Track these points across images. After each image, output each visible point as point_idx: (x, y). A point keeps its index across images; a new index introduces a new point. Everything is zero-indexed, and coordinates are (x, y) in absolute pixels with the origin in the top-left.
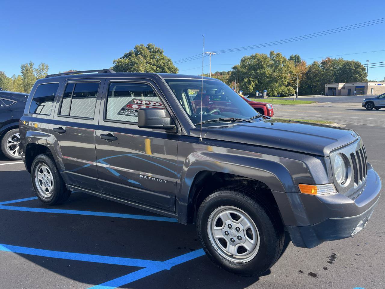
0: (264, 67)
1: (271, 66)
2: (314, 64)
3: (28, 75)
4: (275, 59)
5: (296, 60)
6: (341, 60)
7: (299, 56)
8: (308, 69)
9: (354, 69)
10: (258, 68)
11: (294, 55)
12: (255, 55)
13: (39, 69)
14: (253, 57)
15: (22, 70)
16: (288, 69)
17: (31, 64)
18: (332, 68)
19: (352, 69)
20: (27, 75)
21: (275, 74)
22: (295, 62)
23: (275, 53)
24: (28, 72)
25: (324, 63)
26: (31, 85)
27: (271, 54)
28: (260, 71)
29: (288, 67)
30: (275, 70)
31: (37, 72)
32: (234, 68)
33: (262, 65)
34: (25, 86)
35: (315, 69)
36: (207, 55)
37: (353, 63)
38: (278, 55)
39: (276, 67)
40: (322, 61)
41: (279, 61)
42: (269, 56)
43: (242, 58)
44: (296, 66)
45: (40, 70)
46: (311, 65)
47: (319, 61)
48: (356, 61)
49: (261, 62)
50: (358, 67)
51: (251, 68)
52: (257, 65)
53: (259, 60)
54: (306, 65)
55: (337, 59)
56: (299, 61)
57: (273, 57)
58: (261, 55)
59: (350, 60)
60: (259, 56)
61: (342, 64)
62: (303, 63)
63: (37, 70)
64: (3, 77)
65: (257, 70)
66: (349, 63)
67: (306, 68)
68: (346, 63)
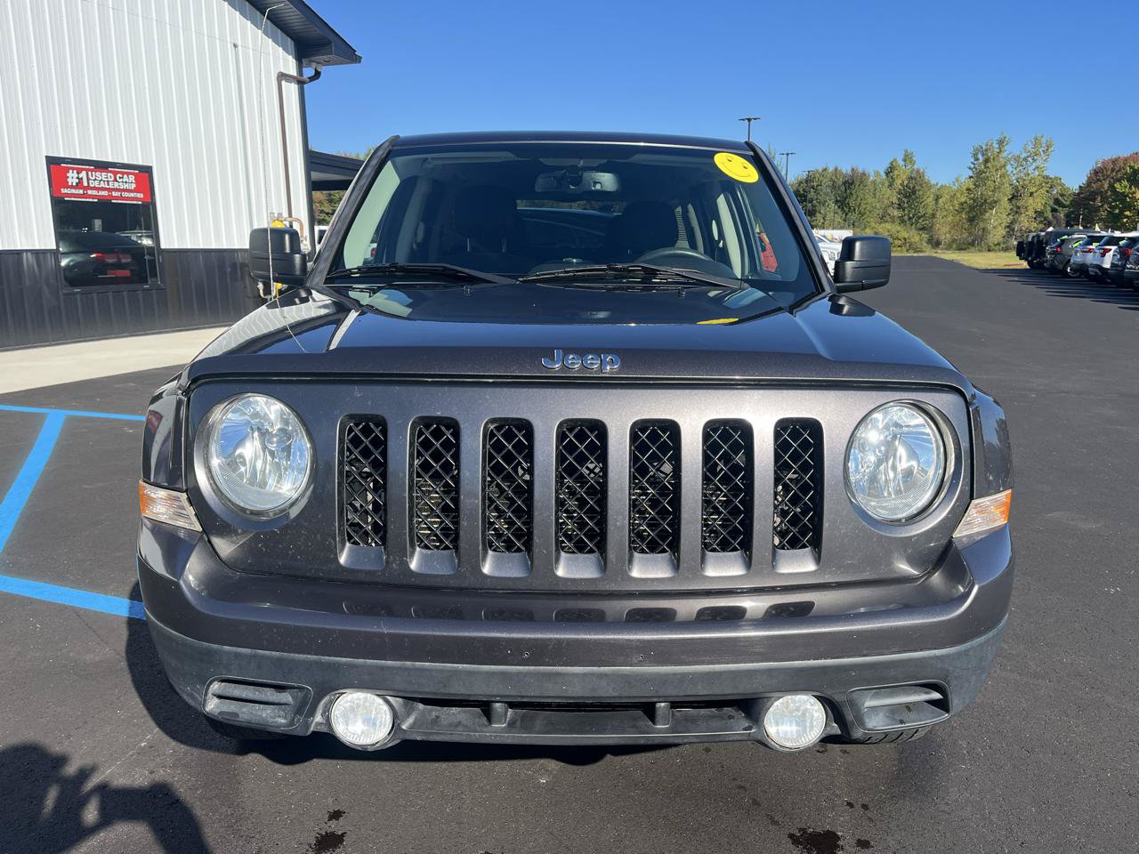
3: (987, 174)
13: (1024, 155)
15: (972, 160)
17: (1001, 142)
20: (984, 175)
24: (989, 165)
26: (991, 203)
31: (1016, 165)
34: (972, 208)
45: (1025, 159)
63: (1017, 159)
64: (921, 185)
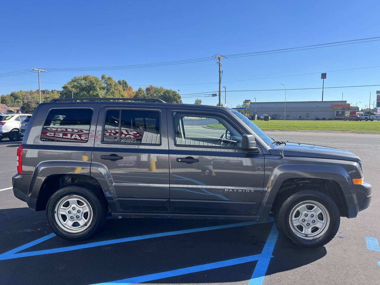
0: (97, 89)
1: (104, 89)
2: (140, 90)
4: (107, 83)
5: (124, 84)
6: (161, 89)
7: (126, 81)
8: (135, 94)
9: (172, 96)
10: (91, 89)
11: (121, 80)
12: (87, 77)
14: (85, 79)
16: (120, 93)
18: (155, 95)
19: (171, 97)
21: (108, 97)
22: (123, 86)
23: (107, 76)
25: (148, 89)
27: (103, 77)
28: (93, 92)
29: (120, 91)
30: (107, 93)
32: (64, 88)
33: (94, 87)
35: (141, 95)
36: (34, 71)
37: (171, 92)
38: (109, 78)
39: (108, 90)
40: (146, 88)
41: (110, 84)
42: (101, 79)
43: (73, 78)
44: (124, 90)
46: (137, 90)
47: (144, 88)
48: (173, 90)
49: (93, 84)
50: (176, 95)
51: (83, 89)
52: (89, 87)
53: (91, 82)
54: (133, 90)
55: (159, 87)
56: (127, 86)
57: (105, 80)
58: (92, 77)
59: (169, 89)
60: (92, 78)
61: (163, 92)
62: (130, 89)
65: (89, 92)
66: (168, 92)
67: (133, 93)
68: (165, 91)
